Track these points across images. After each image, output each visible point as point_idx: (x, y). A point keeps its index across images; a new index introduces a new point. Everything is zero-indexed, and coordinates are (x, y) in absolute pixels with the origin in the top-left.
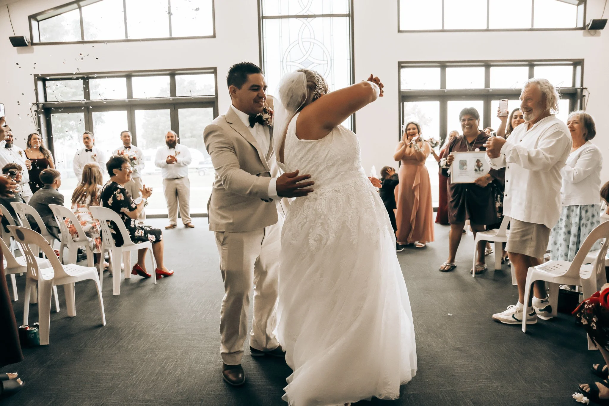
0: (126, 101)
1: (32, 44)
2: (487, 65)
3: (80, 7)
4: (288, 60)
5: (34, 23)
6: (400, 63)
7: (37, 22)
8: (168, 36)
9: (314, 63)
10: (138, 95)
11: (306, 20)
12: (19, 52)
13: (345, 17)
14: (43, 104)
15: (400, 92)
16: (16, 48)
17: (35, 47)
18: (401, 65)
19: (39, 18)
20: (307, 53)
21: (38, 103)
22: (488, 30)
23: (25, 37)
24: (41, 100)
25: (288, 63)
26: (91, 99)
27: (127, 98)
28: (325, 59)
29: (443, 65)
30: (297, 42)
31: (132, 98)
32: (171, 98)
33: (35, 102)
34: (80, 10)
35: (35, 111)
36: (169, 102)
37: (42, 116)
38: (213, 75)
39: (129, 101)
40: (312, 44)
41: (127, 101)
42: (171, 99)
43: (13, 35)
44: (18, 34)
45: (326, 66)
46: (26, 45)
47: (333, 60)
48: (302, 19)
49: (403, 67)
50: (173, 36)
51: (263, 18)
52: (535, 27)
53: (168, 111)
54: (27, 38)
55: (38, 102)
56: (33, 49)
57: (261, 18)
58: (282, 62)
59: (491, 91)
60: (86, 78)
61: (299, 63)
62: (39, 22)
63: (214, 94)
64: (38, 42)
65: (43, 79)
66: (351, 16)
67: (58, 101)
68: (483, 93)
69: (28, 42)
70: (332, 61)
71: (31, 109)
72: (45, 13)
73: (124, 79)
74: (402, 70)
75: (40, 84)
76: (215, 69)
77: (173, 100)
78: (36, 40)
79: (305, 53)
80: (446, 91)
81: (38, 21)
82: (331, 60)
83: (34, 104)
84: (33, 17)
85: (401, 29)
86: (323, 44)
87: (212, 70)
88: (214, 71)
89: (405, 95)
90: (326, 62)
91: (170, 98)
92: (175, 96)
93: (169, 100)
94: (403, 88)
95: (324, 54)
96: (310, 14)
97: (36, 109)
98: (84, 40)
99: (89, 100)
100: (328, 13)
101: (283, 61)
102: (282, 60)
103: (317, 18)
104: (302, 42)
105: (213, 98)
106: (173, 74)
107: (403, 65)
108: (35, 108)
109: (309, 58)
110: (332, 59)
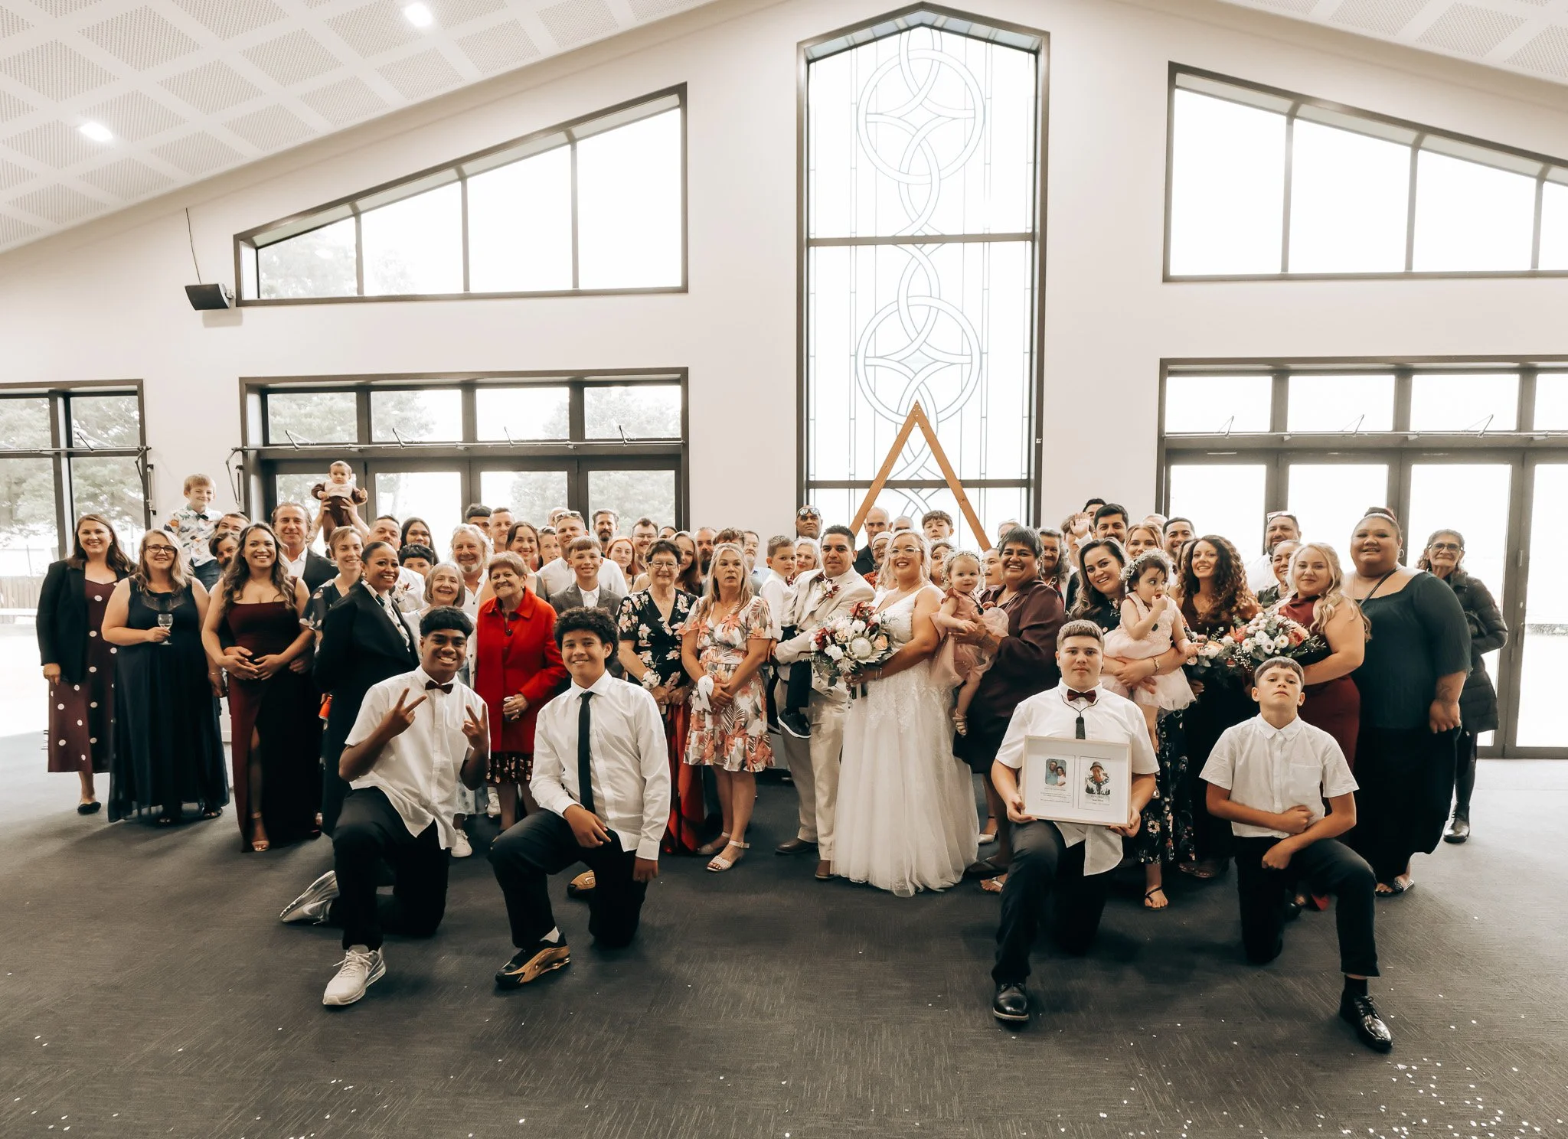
0: (459, 448)
1: (240, 303)
2: (1403, 370)
3: (357, 214)
4: (870, 353)
5: (247, 253)
6: (1164, 363)
7: (254, 251)
8: (569, 287)
9: (938, 361)
10: (489, 432)
11: (920, 249)
12: (207, 324)
13: (1023, 243)
14: (259, 452)
15: (1161, 438)
16: (201, 312)
17: (245, 310)
18: (1168, 368)
19: (259, 240)
20: (919, 334)
21: (245, 447)
22: (1409, 275)
23: (223, 285)
24: (255, 440)
25: (868, 361)
26: (374, 440)
27: (461, 440)
28: (967, 351)
29: (1280, 370)
30: (894, 307)
31: (474, 440)
32: (572, 445)
33: (239, 446)
34: (358, 222)
35: (240, 467)
36: (566, 453)
37: (254, 481)
38: (677, 389)
39: (467, 449)
40: (934, 311)
41: (462, 448)
42: (571, 447)
43: (195, 282)
44: (207, 280)
45: (967, 368)
46: (225, 307)
47: (987, 353)
48: (910, 247)
49: (1173, 373)
50: (582, 287)
51: (811, 243)
52: (1542, 267)
53: (563, 475)
54: (228, 288)
55: (246, 445)
56: (241, 315)
57: (805, 243)
58: (853, 358)
59: (1411, 438)
60: (363, 389)
61: (899, 362)
62: (260, 251)
63: (680, 436)
64: (255, 297)
65: (263, 389)
66: (1038, 238)
67: (293, 444)
68: (1390, 444)
69: (230, 299)
70: (984, 356)
71: (227, 463)
72: (274, 226)
73: (457, 394)
74: (1171, 382)
75: (253, 400)
76: (684, 372)
77: (576, 447)
78: (249, 294)
79: (913, 335)
80: (1287, 438)
81: (257, 249)
82: (981, 353)
83: (236, 450)
84: (245, 238)
85: (1174, 272)
86: (962, 313)
87: (677, 376)
88: (680, 377)
89: (1178, 446)
90: (968, 359)
91: (568, 445)
92: (582, 439)
93: (565, 448)
94: (1172, 427)
95: (964, 334)
96: (931, 232)
97: (241, 463)
98: (363, 293)
99: (370, 442)
100: (978, 230)
101: (856, 356)
102: (853, 353)
103: (948, 247)
104: (908, 306)
105: (677, 447)
106: (578, 383)
107: (1171, 367)
108: (238, 459)
109: (924, 348)
110: (985, 351)
